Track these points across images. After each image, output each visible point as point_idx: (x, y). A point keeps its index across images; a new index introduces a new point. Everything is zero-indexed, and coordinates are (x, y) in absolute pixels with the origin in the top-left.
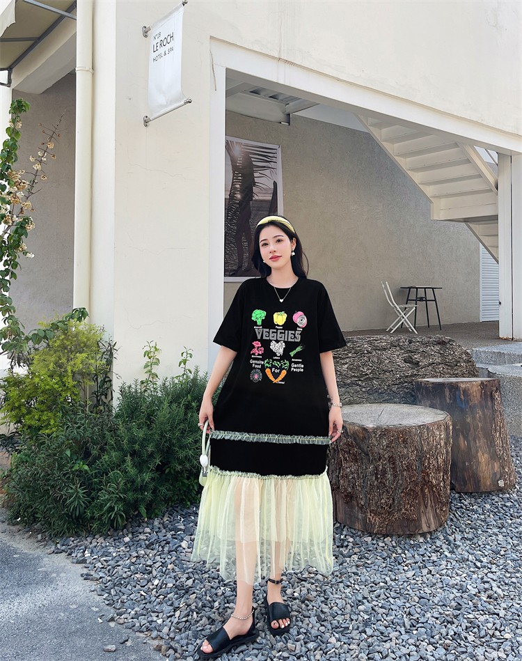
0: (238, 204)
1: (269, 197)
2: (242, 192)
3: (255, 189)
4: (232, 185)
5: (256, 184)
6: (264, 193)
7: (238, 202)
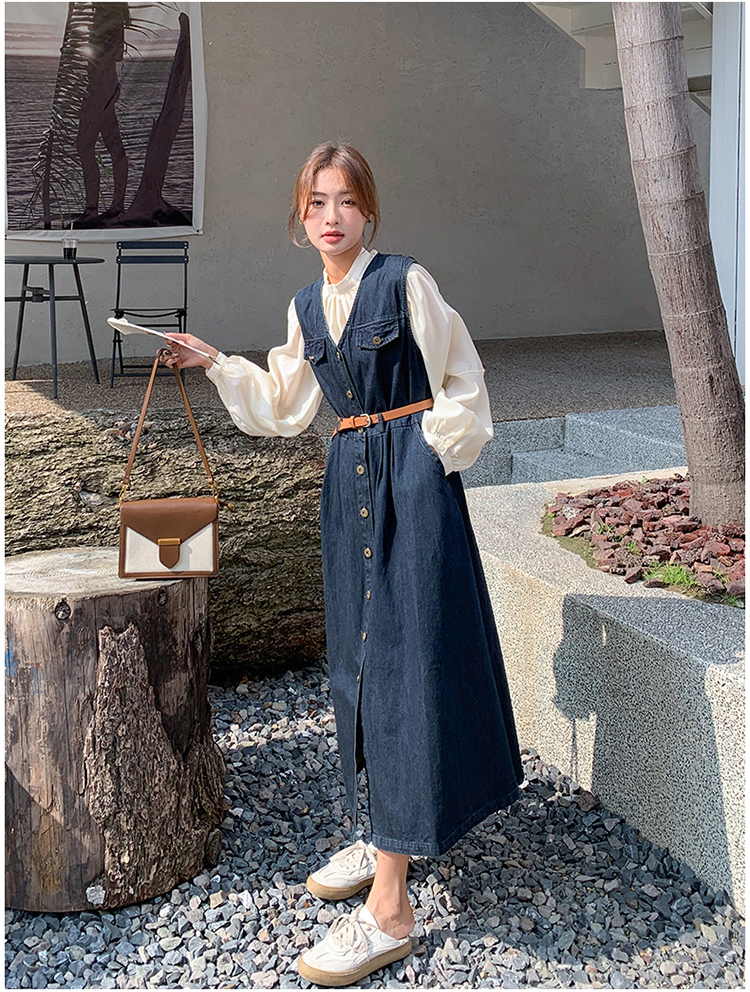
0: (85, 68)
1: (170, 51)
2: (94, 40)
3: (129, 35)
4: (68, 28)
5: (133, 23)
6: (156, 43)
7: (86, 63)
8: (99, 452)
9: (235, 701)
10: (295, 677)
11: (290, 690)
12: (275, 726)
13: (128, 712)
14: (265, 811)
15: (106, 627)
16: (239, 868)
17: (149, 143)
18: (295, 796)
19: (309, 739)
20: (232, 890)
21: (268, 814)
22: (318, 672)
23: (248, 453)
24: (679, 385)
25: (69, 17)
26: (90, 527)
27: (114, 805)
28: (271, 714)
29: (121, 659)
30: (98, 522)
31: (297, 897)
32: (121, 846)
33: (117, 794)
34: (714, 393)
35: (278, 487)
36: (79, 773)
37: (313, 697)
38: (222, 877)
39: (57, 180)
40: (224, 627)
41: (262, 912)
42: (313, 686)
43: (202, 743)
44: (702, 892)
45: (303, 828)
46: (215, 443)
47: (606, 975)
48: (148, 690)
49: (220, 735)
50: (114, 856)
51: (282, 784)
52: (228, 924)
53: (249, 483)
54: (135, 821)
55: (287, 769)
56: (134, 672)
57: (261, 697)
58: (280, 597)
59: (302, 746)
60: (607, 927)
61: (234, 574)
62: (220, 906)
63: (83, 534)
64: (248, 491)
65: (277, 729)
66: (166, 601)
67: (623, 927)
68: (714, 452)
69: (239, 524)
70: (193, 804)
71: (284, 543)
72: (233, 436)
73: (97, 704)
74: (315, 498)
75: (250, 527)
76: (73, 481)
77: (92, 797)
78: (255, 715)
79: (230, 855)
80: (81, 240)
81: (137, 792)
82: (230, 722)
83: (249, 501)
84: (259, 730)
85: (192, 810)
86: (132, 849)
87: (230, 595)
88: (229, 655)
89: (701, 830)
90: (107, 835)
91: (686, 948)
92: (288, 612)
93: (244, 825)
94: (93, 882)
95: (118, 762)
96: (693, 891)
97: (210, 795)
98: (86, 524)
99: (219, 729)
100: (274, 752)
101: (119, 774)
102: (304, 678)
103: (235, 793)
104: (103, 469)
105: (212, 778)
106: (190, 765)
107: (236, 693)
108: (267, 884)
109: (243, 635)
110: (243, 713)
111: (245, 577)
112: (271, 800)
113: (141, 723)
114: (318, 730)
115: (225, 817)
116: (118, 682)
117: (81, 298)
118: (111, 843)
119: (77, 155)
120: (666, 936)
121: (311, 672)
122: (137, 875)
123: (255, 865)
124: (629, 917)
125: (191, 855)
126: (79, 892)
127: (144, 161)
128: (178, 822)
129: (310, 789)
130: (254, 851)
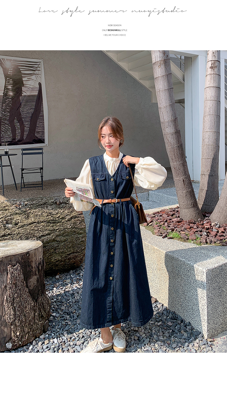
0: (11, 98)
1: (36, 93)
2: (13, 90)
3: (23, 89)
4: (5, 87)
5: (25, 85)
6: (31, 91)
7: (11, 97)
8: (11, 212)
9: (55, 281)
10: (73, 272)
11: (72, 276)
12: (67, 287)
13: (17, 290)
14: (62, 313)
15: (10, 265)
16: (54, 331)
17: (31, 120)
18: (72, 307)
19: (76, 290)
20: (51, 338)
21: (63, 314)
22: (80, 270)
23: (57, 209)
24: (175, 182)
25: (5, 84)
26: (9, 234)
27: (14, 318)
28: (66, 283)
29: (15, 274)
30: (11, 232)
31: (71, 338)
32: (16, 330)
33: (15, 315)
34: (184, 185)
35: (66, 218)
36: (2, 310)
37: (78, 277)
38: (48, 335)
39: (3, 131)
40: (51, 260)
41: (60, 344)
42: (78, 274)
43: (42, 296)
44: (184, 323)
45: (73, 317)
46: (47, 207)
47: (157, 350)
48: (24, 282)
49: (50, 291)
50: (14, 333)
51: (68, 304)
52: (50, 349)
53: (57, 218)
54: (21, 322)
55: (70, 300)
56: (19, 278)
57: (63, 279)
58: (67, 250)
59: (74, 292)
60: (158, 335)
61: (53, 245)
62: (47, 344)
63: (7, 236)
64: (57, 220)
65: (67, 288)
66: (29, 256)
67: (162, 335)
68: (185, 200)
69: (54, 230)
70: (39, 314)
71: (68, 234)
72: (52, 204)
73: (8, 288)
74: (77, 221)
75: (58, 231)
76: (3, 221)
77: (7, 316)
78: (61, 284)
79: (51, 328)
80: (10, 148)
81: (21, 313)
82: (53, 287)
83: (57, 223)
84: (62, 289)
85: (39, 316)
86: (20, 331)
87: (52, 250)
88: (53, 267)
89: (183, 306)
90: (12, 327)
91: (179, 339)
92: (70, 254)
93: (56, 318)
94: (8, 342)
95: (15, 305)
96: (181, 323)
97: (45, 311)
98: (7, 233)
99: (50, 290)
100: (66, 295)
101: (15, 308)
102: (76, 272)
103: (54, 309)
104: (13, 217)
105: (45, 306)
106: (38, 303)
107: (56, 278)
108: (62, 335)
109: (57, 261)
110: (58, 284)
111: (57, 245)
112: (64, 310)
113: (22, 293)
114: (79, 287)
115: (50, 316)
116: (14, 281)
117: (11, 166)
118: (13, 329)
119: (9, 124)
120: (174, 336)
121: (78, 270)
122: (22, 338)
123: (58, 330)
124: (164, 332)
125: (39, 330)
126: (4, 345)
127: (29, 125)
128: (34, 321)
129: (76, 305)
130: (58, 326)
